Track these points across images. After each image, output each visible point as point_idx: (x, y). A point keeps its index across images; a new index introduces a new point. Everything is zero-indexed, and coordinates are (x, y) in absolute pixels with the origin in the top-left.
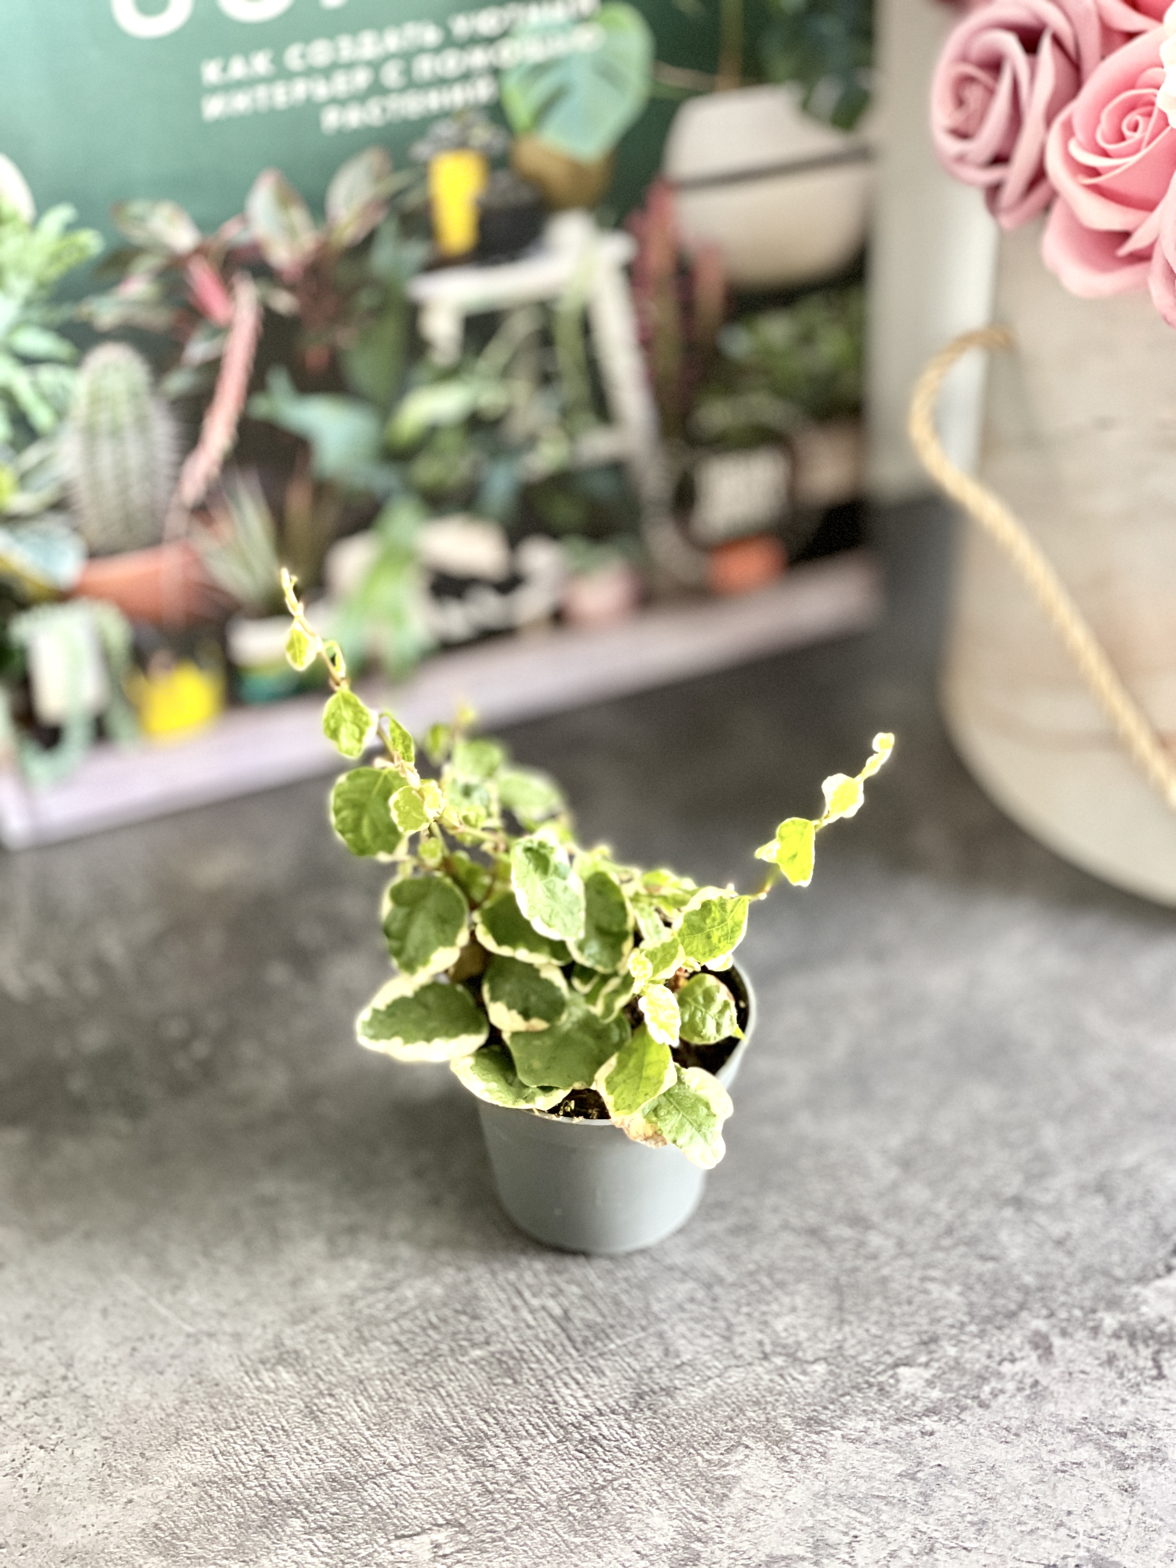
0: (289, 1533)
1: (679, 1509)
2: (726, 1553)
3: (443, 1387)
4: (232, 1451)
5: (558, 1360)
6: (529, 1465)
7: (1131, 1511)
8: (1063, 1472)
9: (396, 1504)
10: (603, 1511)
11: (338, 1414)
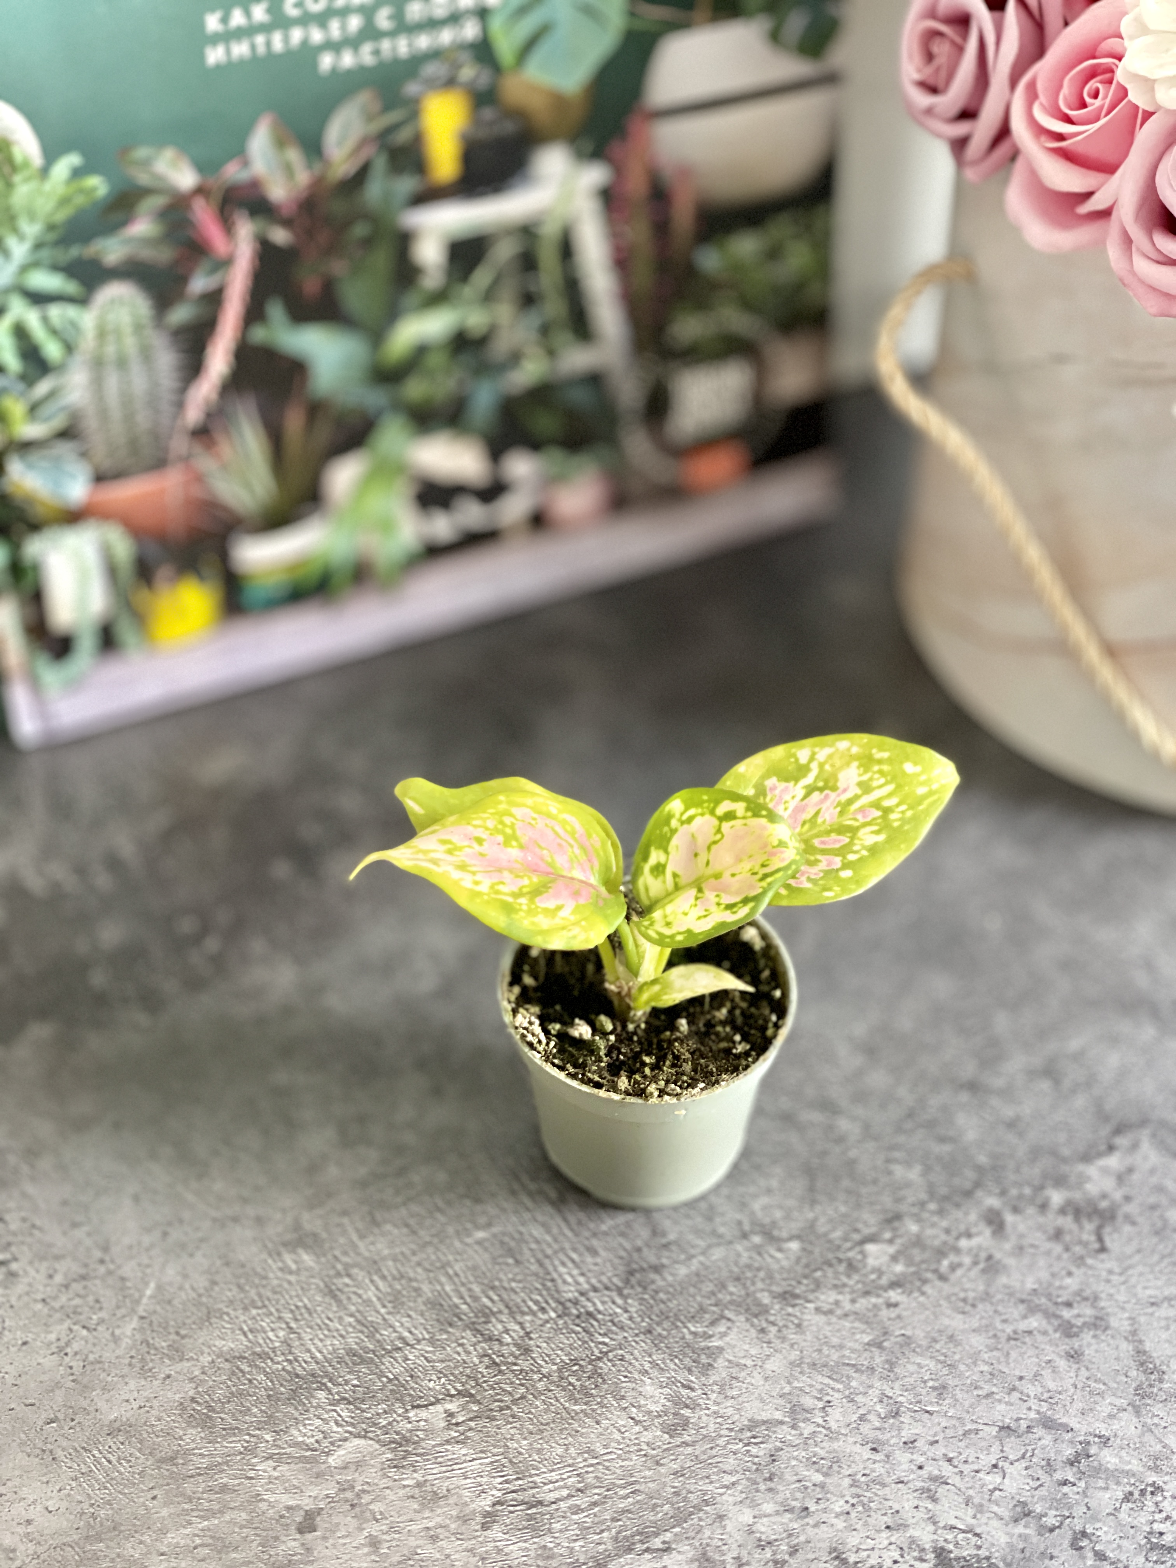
0: (315, 1404)
1: (668, 1378)
2: (711, 1418)
3: (452, 1267)
4: (259, 1328)
5: (556, 1240)
6: (531, 1339)
7: (1077, 1376)
8: (1016, 1339)
9: (411, 1376)
10: (600, 1380)
11: (355, 1293)
